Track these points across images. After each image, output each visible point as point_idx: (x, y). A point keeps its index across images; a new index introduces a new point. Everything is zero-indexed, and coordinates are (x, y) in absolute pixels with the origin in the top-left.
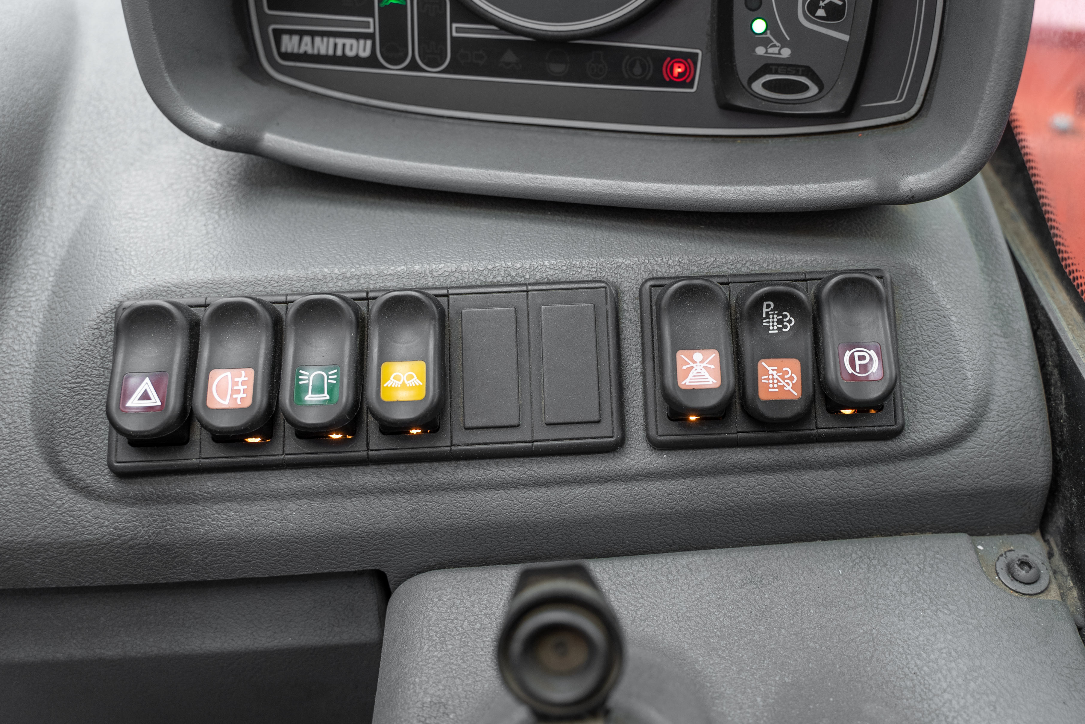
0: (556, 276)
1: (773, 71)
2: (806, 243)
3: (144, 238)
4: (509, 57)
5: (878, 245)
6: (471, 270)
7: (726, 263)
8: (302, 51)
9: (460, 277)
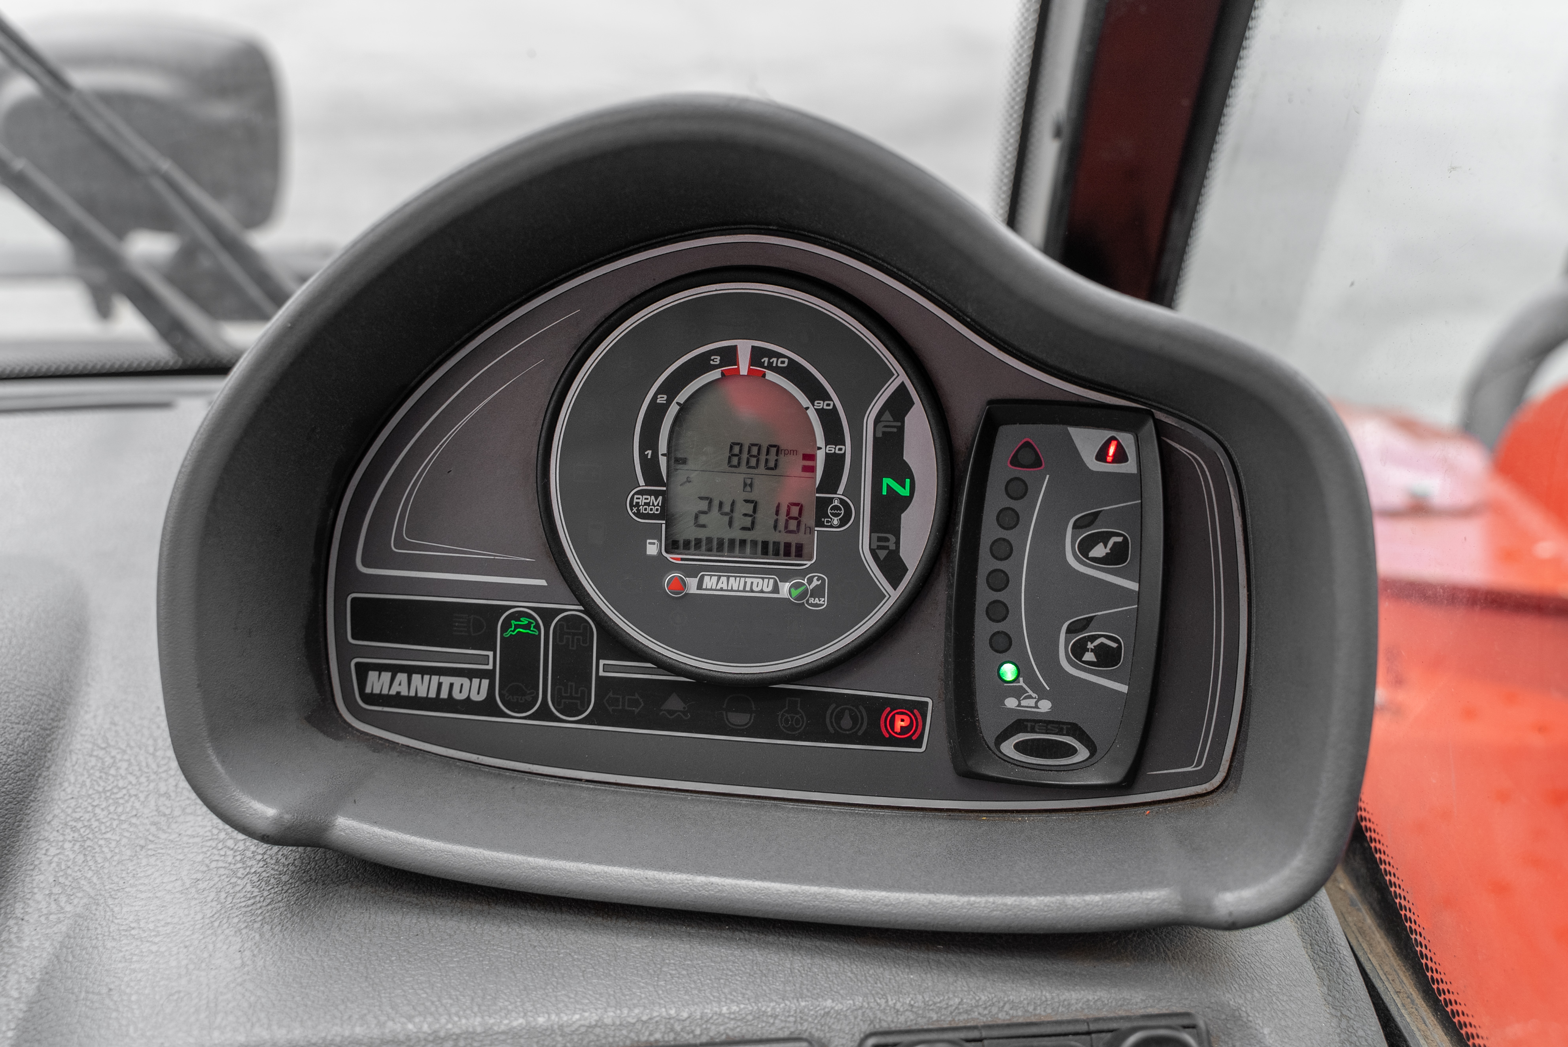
0: (738, 1030)
1: (1029, 729)
2: (1084, 973)
3: (151, 972)
4: (675, 703)
5: (1183, 974)
6: (618, 1023)
7: (977, 1006)
8: (393, 692)
9: (603, 1035)
